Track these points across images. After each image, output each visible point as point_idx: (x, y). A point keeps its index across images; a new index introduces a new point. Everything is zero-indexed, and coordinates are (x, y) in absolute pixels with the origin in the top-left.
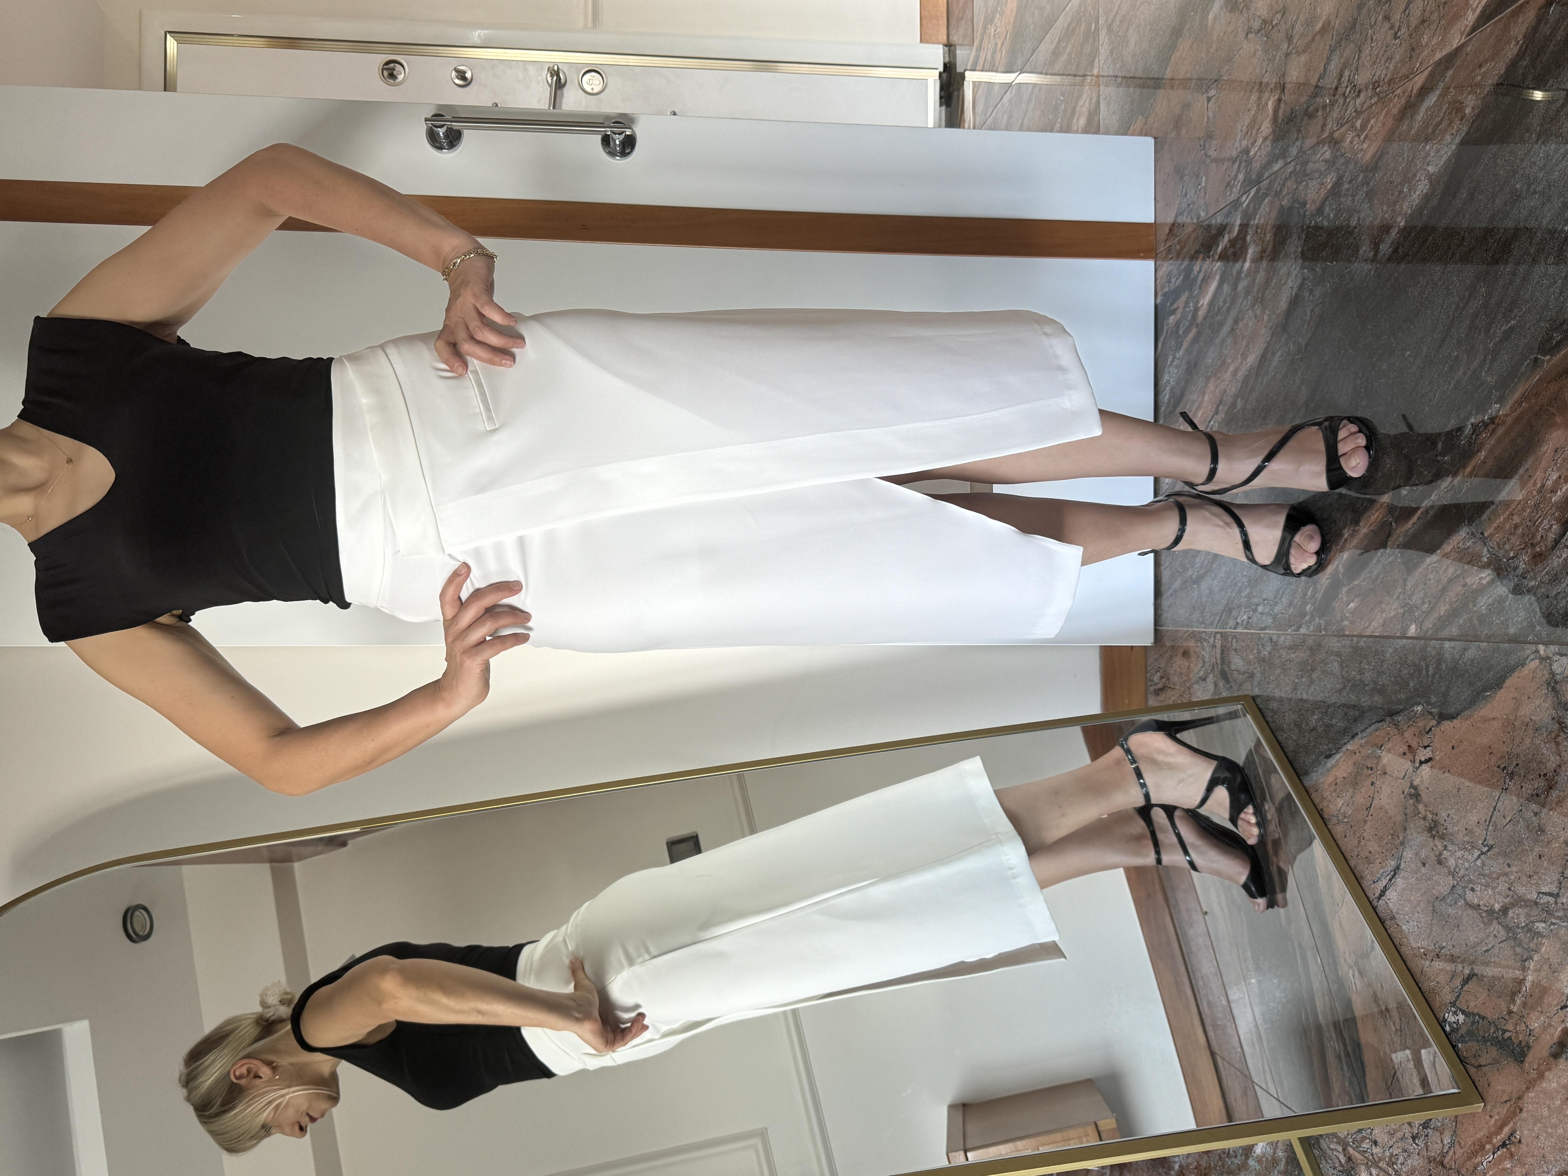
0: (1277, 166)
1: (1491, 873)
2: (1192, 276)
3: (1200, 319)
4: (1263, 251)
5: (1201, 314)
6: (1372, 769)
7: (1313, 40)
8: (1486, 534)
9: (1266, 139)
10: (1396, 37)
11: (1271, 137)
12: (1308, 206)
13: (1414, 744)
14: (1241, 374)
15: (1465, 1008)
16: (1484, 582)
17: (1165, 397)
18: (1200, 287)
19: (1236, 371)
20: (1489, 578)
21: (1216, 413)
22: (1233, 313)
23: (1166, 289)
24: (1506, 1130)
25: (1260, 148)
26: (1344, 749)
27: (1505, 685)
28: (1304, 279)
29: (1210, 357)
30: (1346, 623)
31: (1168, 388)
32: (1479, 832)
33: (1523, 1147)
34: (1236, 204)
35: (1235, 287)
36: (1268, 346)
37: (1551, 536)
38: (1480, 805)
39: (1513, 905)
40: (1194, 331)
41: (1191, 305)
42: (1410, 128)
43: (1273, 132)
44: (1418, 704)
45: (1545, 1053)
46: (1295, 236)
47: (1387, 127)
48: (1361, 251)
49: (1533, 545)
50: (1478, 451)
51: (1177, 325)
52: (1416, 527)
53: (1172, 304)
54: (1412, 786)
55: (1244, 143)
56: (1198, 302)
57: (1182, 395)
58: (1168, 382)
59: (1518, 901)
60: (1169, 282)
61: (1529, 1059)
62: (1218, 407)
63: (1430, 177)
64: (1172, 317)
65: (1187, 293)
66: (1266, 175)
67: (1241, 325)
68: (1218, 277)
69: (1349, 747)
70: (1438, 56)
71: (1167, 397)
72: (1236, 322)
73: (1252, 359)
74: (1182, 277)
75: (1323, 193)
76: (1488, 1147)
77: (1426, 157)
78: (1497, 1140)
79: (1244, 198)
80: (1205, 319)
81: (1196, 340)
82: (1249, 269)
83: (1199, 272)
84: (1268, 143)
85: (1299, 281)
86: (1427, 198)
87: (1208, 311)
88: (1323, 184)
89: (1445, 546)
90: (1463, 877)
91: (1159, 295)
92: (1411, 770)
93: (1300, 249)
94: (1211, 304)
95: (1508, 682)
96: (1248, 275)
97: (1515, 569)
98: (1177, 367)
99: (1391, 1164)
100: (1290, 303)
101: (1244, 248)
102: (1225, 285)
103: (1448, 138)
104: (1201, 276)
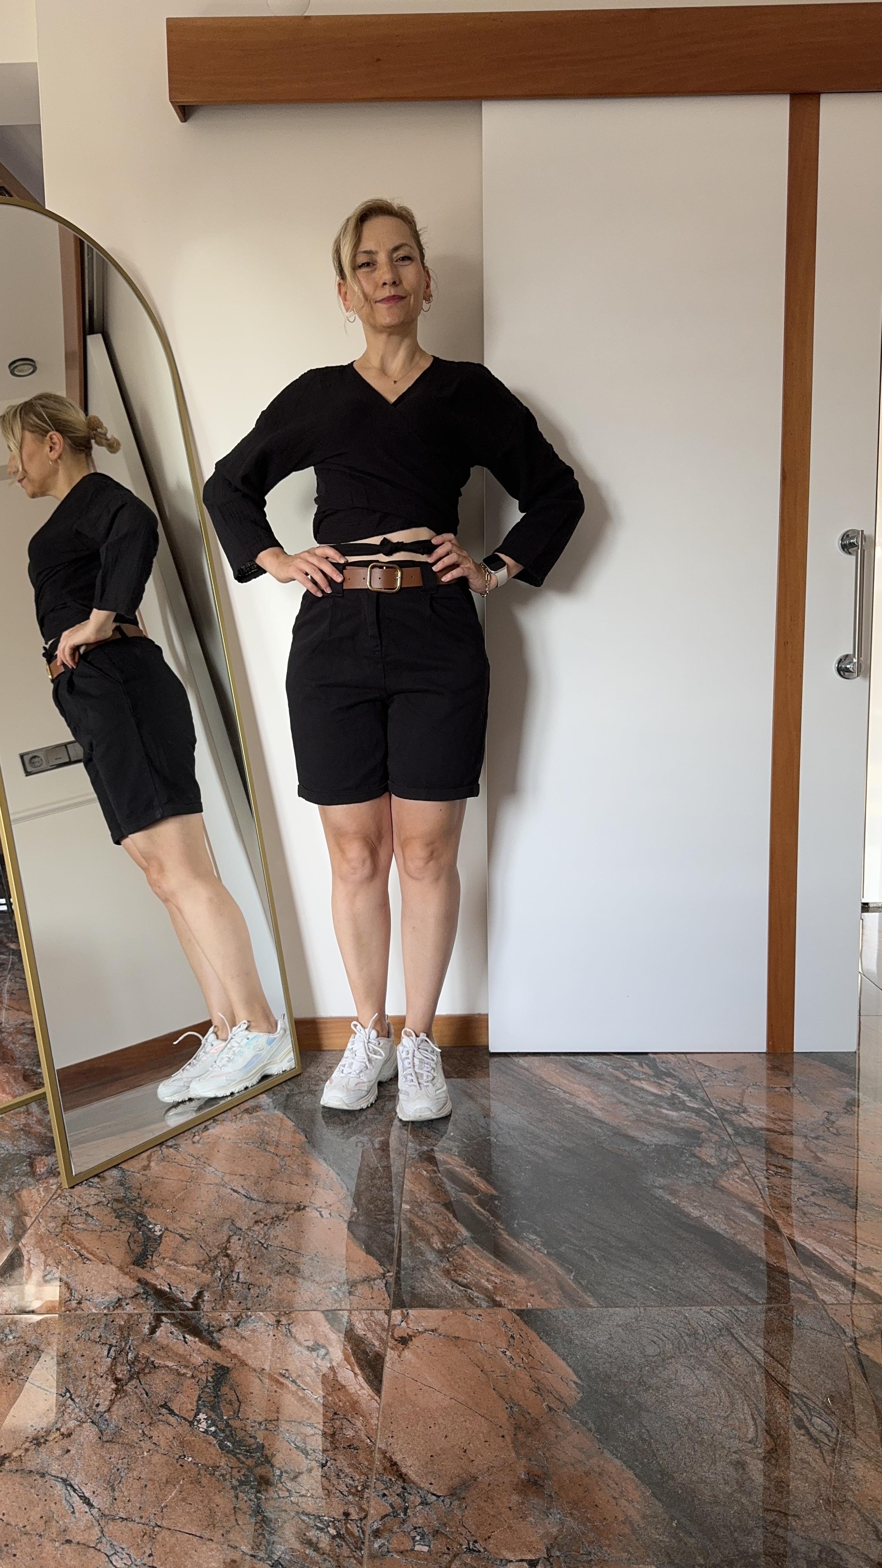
0: (730, 1130)
1: (250, 1249)
2: (664, 1077)
3: (632, 1081)
4: (672, 1121)
5: (637, 1083)
6: (316, 1184)
7: (812, 1152)
8: (464, 1246)
9: (751, 1123)
10: (798, 1199)
11: (751, 1127)
12: (698, 1148)
13: (331, 1208)
14: (589, 1107)
15: (164, 1235)
16: (434, 1245)
17: (581, 1059)
18: (655, 1082)
19: (593, 1105)
20: (436, 1248)
21: (565, 1092)
22: (633, 1103)
23: (658, 1060)
24: (90, 1257)
25: (745, 1120)
26: (330, 1168)
27: (368, 1256)
28: (648, 1146)
29: (604, 1088)
30: (413, 1169)
31: (587, 1061)
32: (277, 1243)
33: (82, 1265)
34: (709, 1104)
35: (651, 1104)
36: (606, 1124)
37: (460, 1279)
38: (293, 1243)
39: (231, 1260)
40: (625, 1078)
41: (644, 1076)
42: (736, 1207)
43: (755, 1128)
44: (358, 1210)
45: (140, 1276)
46: (679, 1140)
47: (741, 1195)
48: (659, 1179)
49: (455, 1270)
50: (518, 1242)
51: (631, 1067)
52: (473, 1209)
53: (647, 1064)
54: (305, 1207)
55: (752, 1110)
56: (643, 1079)
57: (579, 1070)
58: (592, 1062)
59: (233, 1262)
60: (663, 1062)
61: (136, 1268)
62: (568, 1093)
63: (701, 1217)
64: (637, 1064)
65: (653, 1074)
66: (725, 1123)
67: (624, 1107)
68: (660, 1093)
69: (331, 1171)
70: (779, 1222)
71: (581, 1061)
72: (626, 1104)
73: (599, 1114)
74: (664, 1070)
75: (704, 1157)
76: (79, 1247)
77: (714, 1214)
78: (83, 1252)
79: (712, 1109)
80: (632, 1085)
81: (617, 1078)
82: (661, 1113)
83: (666, 1082)
84: (748, 1125)
85: (647, 1143)
86: (688, 1216)
87: (638, 1087)
88: (711, 1157)
89: (460, 1224)
90: (247, 1234)
91: (655, 1056)
92: (316, 1206)
93: (669, 1143)
94: (642, 1089)
95: (369, 1256)
96: (657, 1111)
97: (441, 1261)
98: (601, 1067)
99: (59, 1196)
100: (633, 1137)
101: (677, 1110)
102: (652, 1098)
103: (724, 1227)
104: (663, 1082)
